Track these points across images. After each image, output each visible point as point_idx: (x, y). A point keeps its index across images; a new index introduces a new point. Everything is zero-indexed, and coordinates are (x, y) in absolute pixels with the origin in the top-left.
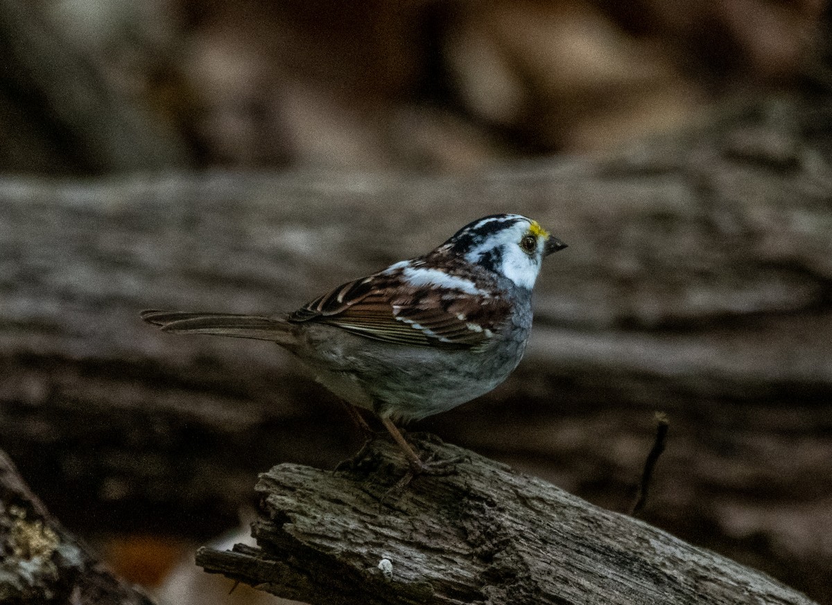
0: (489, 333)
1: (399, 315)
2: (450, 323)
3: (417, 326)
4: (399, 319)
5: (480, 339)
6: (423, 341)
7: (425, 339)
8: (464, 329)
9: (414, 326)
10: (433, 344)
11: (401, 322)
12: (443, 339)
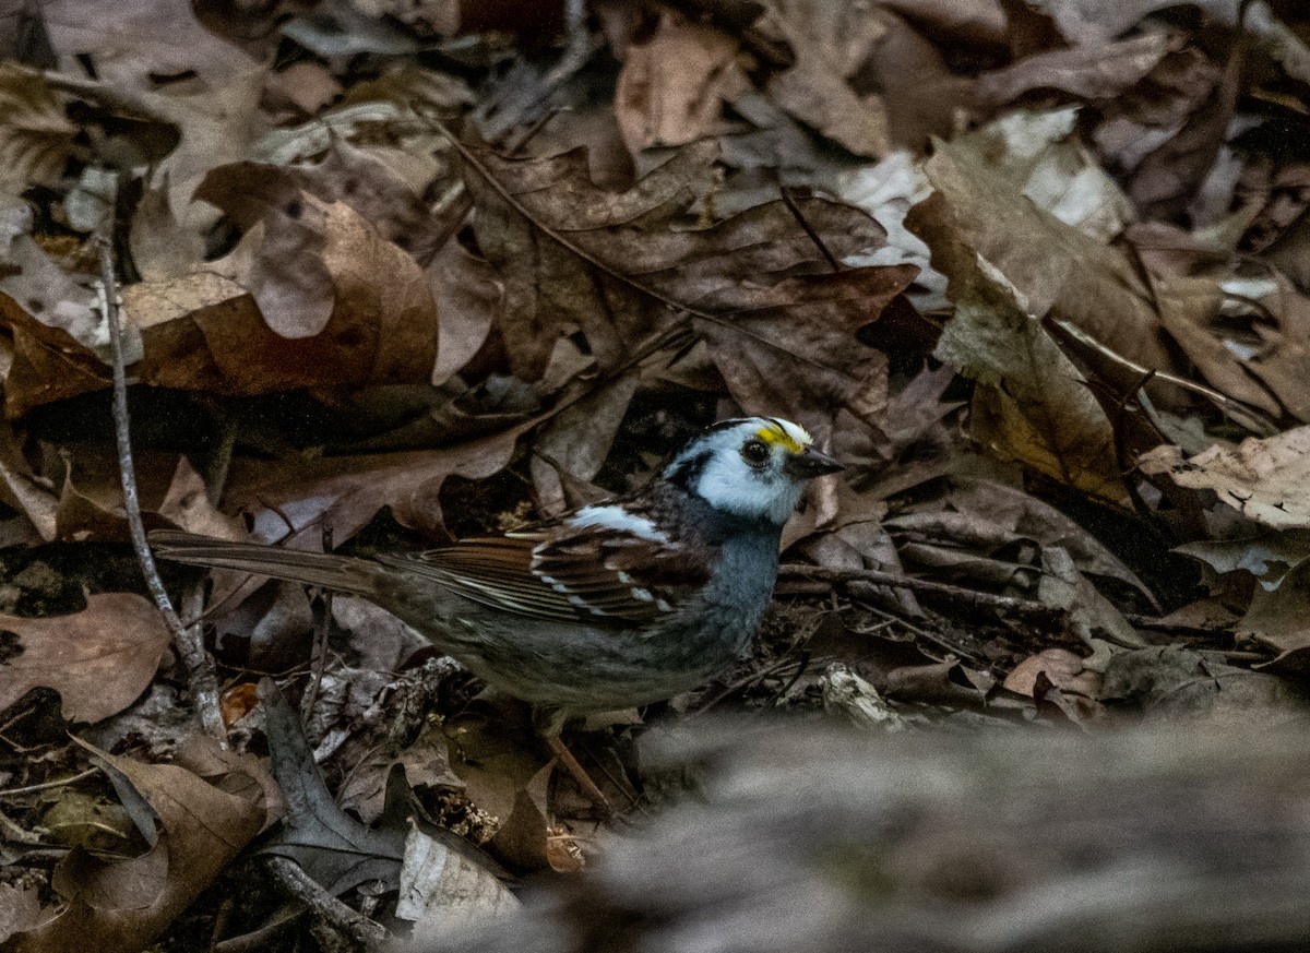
0: (663, 605)
1: (537, 568)
2: (608, 588)
3: (561, 588)
4: (536, 573)
5: (648, 615)
6: (568, 613)
7: (572, 610)
8: (628, 600)
9: (556, 588)
10: (583, 618)
11: (538, 579)
12: (597, 611)
